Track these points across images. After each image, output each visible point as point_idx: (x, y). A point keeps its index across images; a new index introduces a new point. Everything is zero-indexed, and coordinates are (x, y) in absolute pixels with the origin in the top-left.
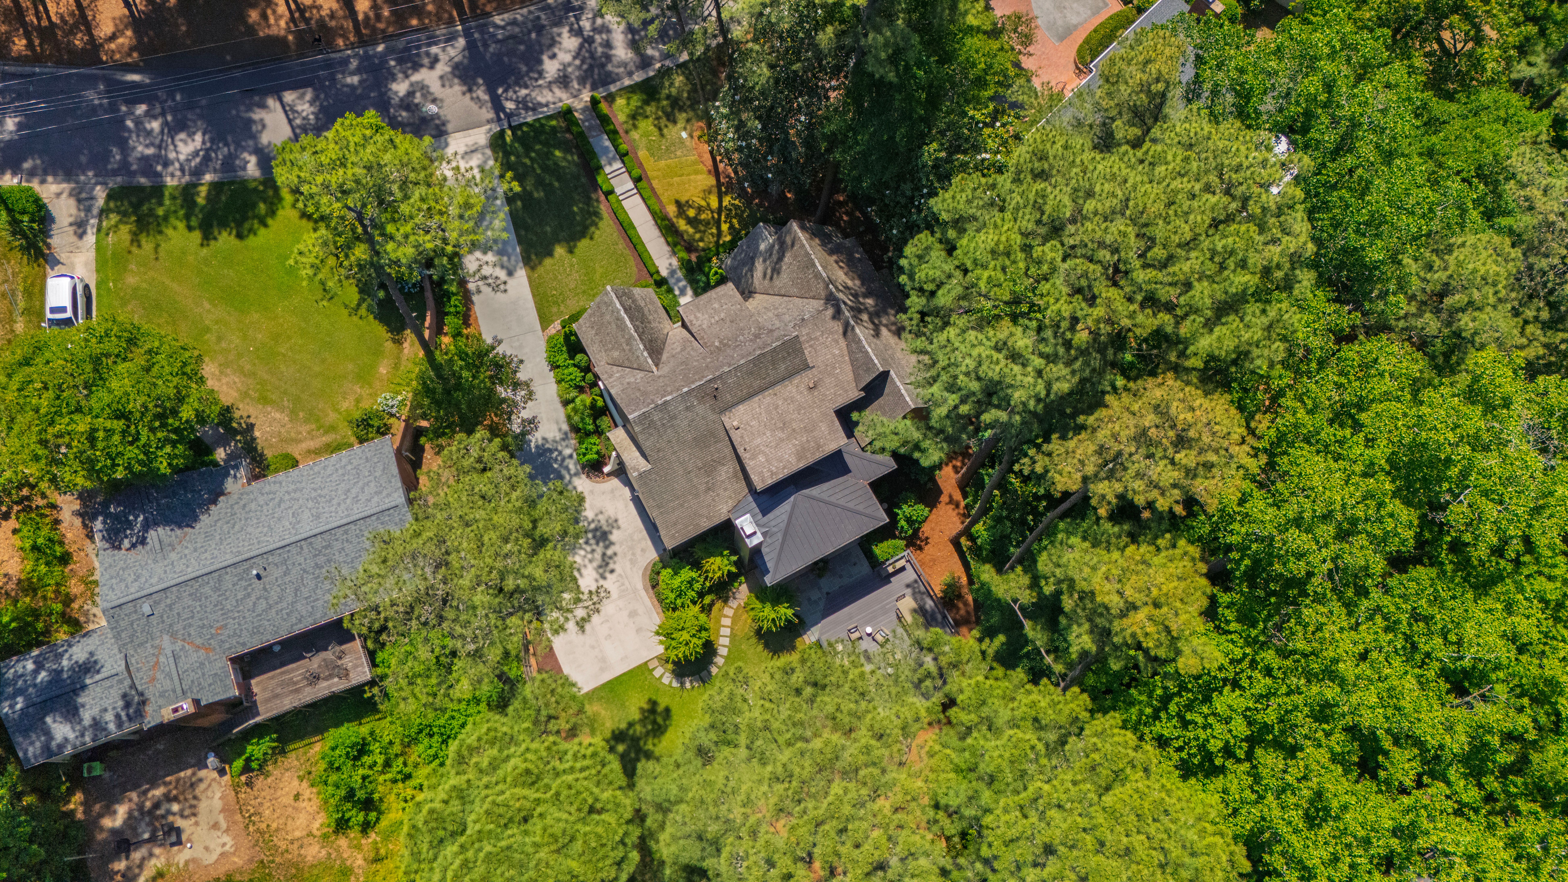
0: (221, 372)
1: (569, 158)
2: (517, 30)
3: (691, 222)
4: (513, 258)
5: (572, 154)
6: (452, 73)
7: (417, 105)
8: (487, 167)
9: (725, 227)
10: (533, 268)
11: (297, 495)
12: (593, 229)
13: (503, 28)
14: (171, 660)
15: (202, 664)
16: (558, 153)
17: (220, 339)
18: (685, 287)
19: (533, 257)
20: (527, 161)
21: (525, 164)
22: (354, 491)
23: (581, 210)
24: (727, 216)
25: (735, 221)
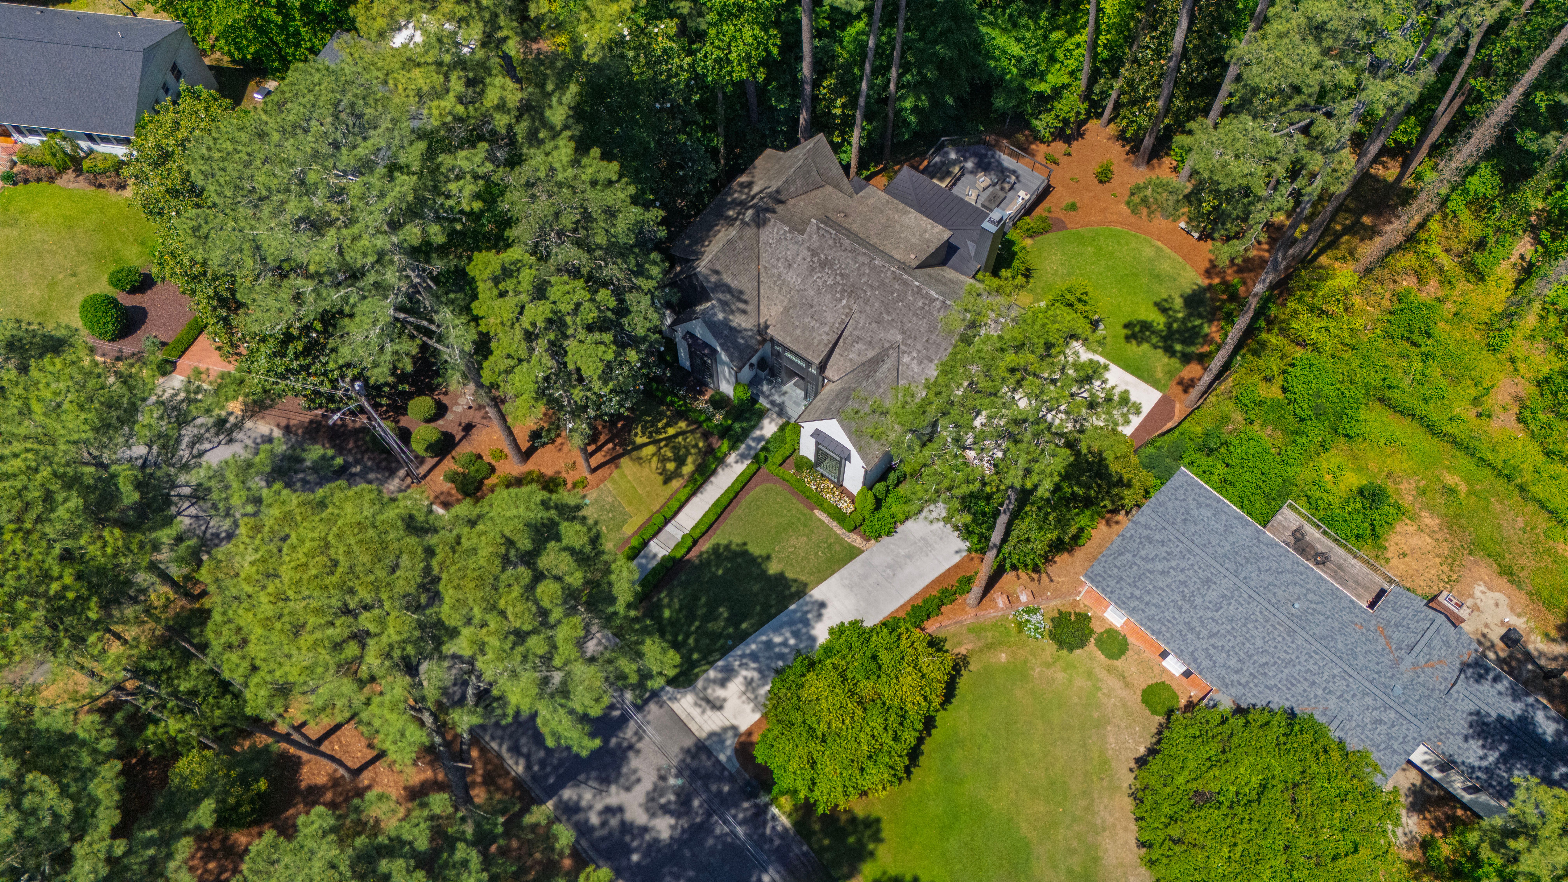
0: (1104, 829)
1: (666, 601)
2: (523, 740)
3: (680, 461)
4: (805, 609)
5: (660, 600)
6: (616, 781)
7: (678, 795)
8: (720, 676)
9: (671, 431)
10: (805, 585)
11: (1196, 623)
12: (733, 547)
13: (527, 757)
14: (1417, 649)
15: (1397, 626)
16: (667, 613)
17: (1071, 852)
18: (754, 439)
19: (793, 589)
20: (691, 641)
21: (696, 641)
22: (1159, 566)
23: (718, 568)
24: (658, 432)
25: (660, 425)
